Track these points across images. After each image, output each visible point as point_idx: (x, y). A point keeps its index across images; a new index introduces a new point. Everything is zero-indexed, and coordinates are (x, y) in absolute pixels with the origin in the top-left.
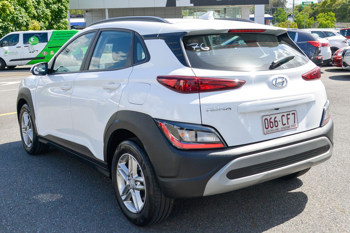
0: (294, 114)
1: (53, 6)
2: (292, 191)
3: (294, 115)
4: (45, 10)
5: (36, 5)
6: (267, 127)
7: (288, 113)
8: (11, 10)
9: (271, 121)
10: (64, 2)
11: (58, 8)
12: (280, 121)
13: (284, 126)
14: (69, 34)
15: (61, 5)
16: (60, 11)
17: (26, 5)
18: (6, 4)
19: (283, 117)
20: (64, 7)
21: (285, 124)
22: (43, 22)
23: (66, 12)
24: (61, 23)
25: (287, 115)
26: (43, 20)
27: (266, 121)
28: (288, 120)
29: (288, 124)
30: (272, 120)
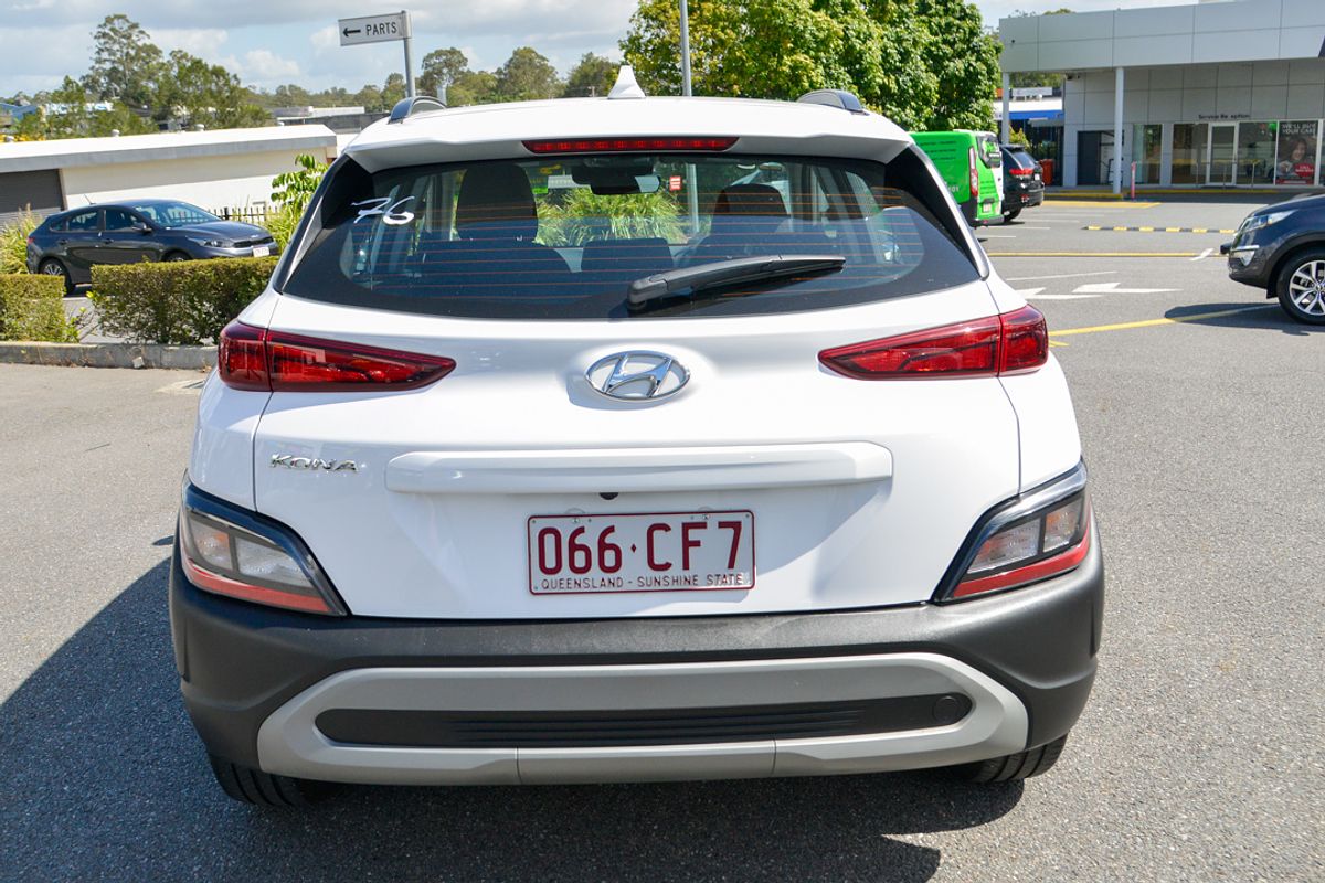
0: (737, 526)
1: (952, 64)
2: (908, 838)
3: (731, 532)
4: (924, 75)
5: (897, 64)
6: (550, 563)
7: (698, 519)
8: (814, 79)
9: (579, 540)
10: (984, 52)
11: (966, 70)
12: (634, 548)
13: (659, 574)
14: (942, 143)
15: (978, 60)
16: (972, 76)
17: (861, 64)
18: (801, 62)
19: (657, 534)
20: (984, 67)
21: (667, 566)
22: (912, 108)
23: (990, 79)
24: (972, 112)
25: (686, 527)
26: (913, 103)
27: (550, 539)
28: (692, 550)
29: (686, 566)
30: (590, 539)
